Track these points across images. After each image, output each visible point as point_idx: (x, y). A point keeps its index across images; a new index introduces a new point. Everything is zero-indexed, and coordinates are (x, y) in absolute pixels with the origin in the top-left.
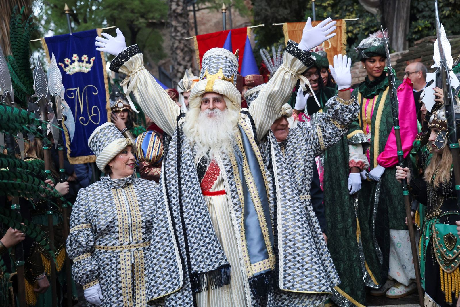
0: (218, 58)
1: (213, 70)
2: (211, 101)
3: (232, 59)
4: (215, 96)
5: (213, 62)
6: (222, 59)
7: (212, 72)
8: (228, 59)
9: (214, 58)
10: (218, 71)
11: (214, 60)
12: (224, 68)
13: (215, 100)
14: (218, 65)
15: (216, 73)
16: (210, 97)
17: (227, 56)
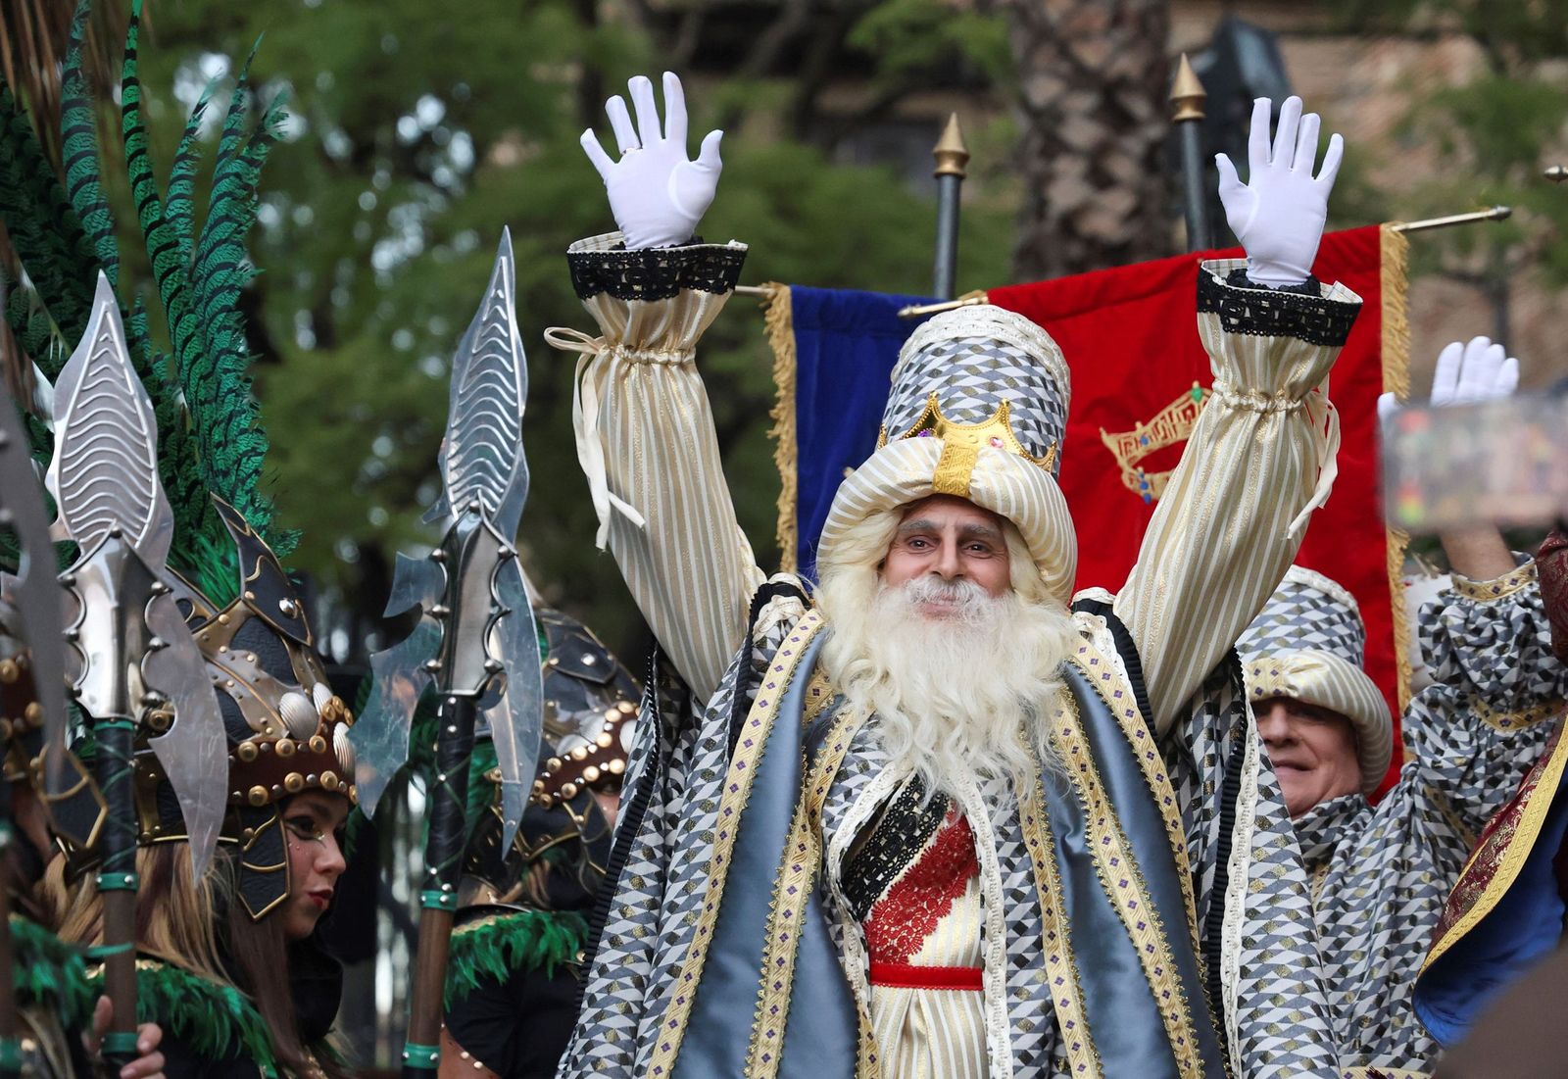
0: (996, 353)
1: (968, 403)
2: (950, 539)
3: (1056, 373)
4: (970, 520)
5: (971, 369)
6: (1014, 362)
7: (963, 412)
8: (1040, 370)
9: (974, 348)
10: (988, 410)
11: (975, 359)
12: (1018, 406)
13: (966, 541)
14: (992, 388)
15: (980, 420)
16: (947, 521)
17: (1037, 353)
